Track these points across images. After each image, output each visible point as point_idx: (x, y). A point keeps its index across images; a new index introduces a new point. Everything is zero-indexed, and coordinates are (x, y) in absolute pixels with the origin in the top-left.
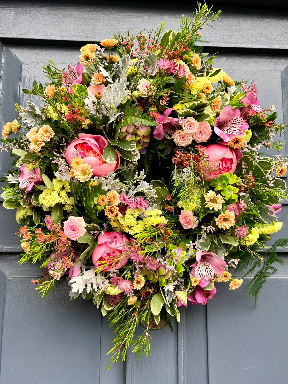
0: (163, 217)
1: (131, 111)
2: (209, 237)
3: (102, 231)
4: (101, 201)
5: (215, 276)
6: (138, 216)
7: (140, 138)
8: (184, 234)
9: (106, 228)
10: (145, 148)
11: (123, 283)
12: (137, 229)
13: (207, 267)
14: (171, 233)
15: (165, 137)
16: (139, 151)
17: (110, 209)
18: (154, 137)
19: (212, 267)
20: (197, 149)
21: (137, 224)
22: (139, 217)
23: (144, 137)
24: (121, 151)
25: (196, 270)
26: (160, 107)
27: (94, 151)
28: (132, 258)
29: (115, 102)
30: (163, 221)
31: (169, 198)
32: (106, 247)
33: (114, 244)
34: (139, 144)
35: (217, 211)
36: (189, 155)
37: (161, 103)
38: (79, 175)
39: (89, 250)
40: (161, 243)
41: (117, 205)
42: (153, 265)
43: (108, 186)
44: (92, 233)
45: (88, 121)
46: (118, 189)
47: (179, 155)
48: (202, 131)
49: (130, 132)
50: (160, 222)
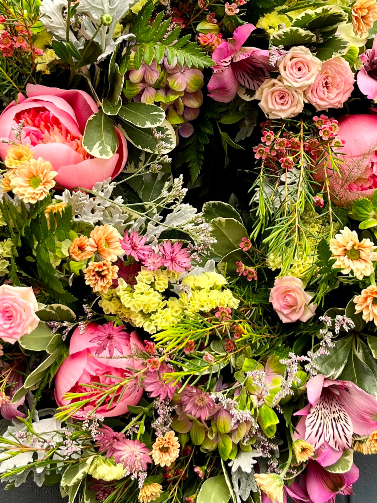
0: (228, 292)
1: (153, 29)
2: (344, 343)
3: (80, 323)
4: (76, 250)
5: (357, 440)
6: (167, 287)
7: (177, 97)
8: (281, 334)
9: (90, 315)
10: (190, 122)
11: (126, 447)
12: (164, 320)
13: (336, 416)
14: (246, 332)
15: (237, 97)
16: (175, 129)
17: (97, 269)
18: (211, 96)
19: (348, 417)
20: (317, 125)
21: (165, 308)
22: (172, 290)
23: (187, 94)
24: (130, 129)
25: (307, 424)
26: (224, 20)
27: (63, 129)
28: (148, 389)
29: (114, 9)
30: (227, 302)
31: (245, 247)
32: (88, 360)
33: (106, 353)
34: (173, 113)
35: (361, 278)
36: (297, 140)
37: (226, 10)
38: (21, 186)
39: (49, 368)
40: (222, 354)
41: (116, 259)
42: (201, 408)
43: (95, 214)
44: (56, 327)
45: (50, 56)
46: (120, 222)
47: (269, 139)
48: (330, 80)
49: (152, 83)
50: (220, 304)
